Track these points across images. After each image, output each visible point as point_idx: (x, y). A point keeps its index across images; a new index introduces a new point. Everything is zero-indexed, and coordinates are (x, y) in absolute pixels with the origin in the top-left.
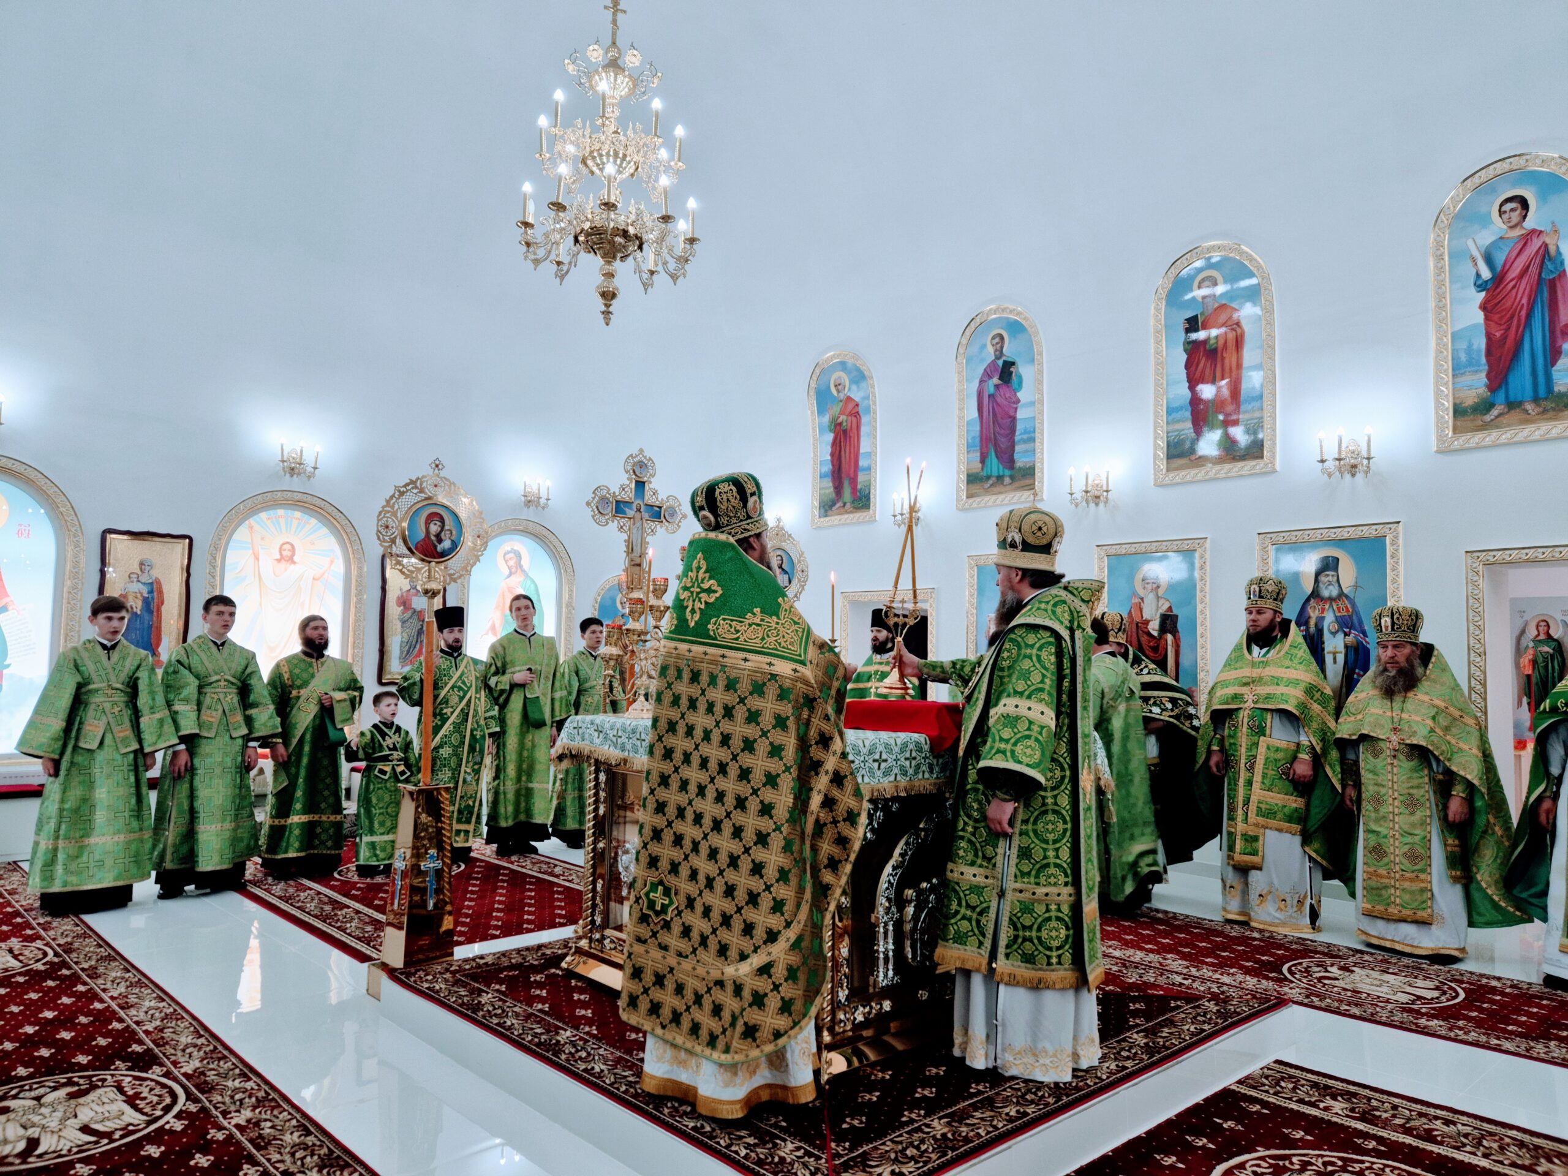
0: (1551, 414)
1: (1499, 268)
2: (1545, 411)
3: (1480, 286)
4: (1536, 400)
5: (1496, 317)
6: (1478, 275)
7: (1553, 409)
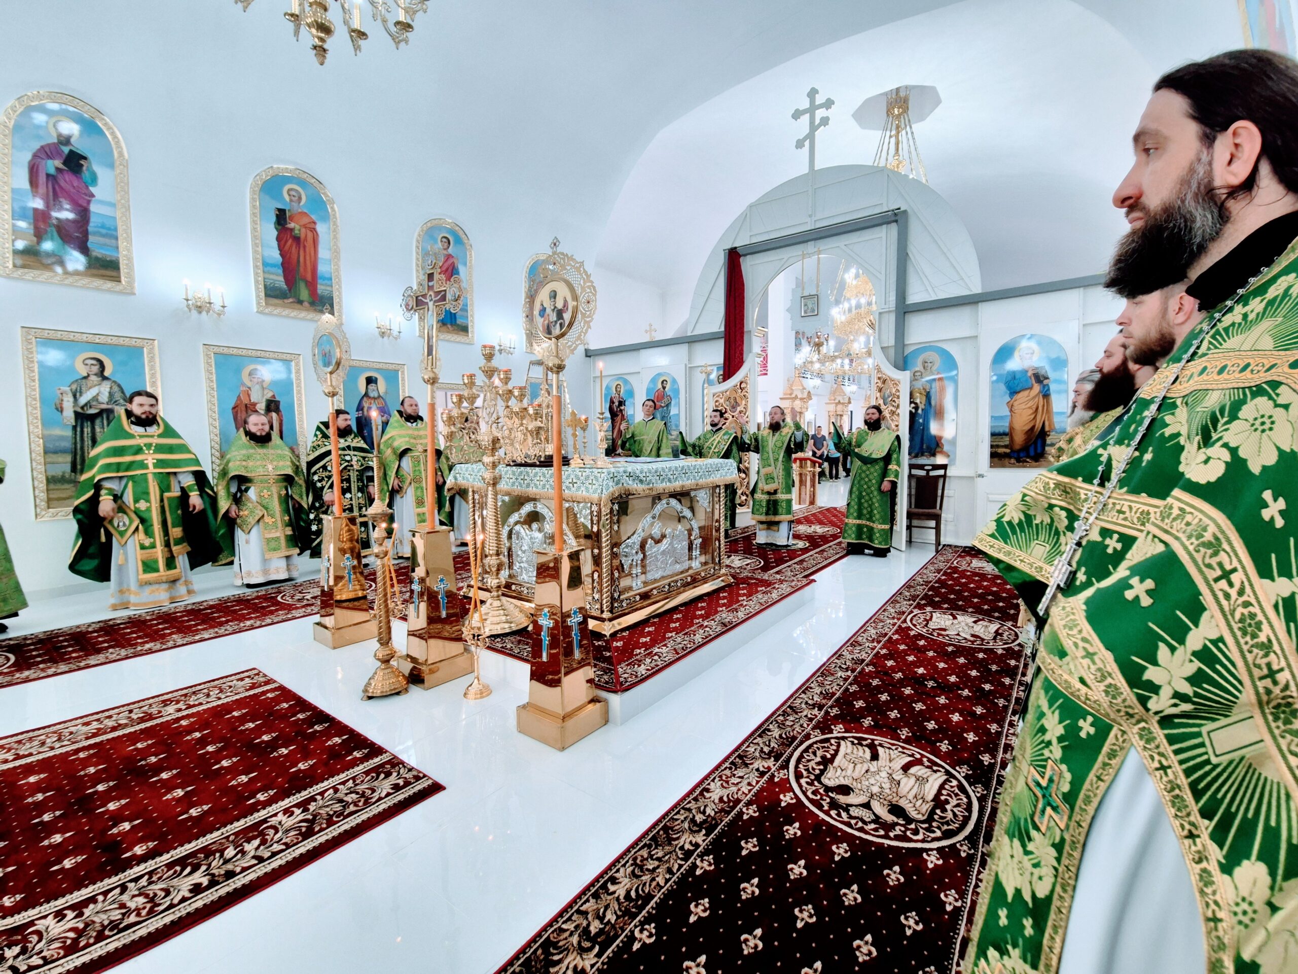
0: (456, 332)
2: (454, 330)
7: (457, 330)
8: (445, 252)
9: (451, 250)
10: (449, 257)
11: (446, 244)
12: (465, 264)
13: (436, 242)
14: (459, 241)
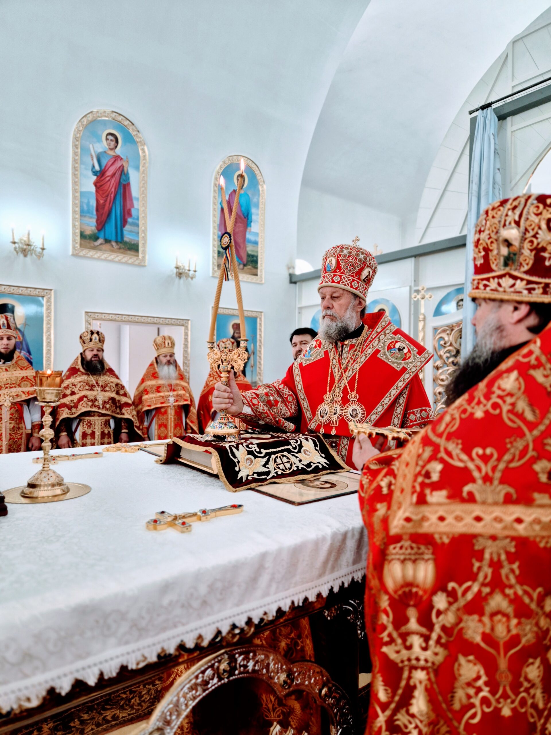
0: (122, 251)
1: (103, 168)
2: (120, 248)
3: (95, 173)
4: (117, 242)
5: (101, 192)
6: (93, 166)
7: (123, 248)
8: (111, 153)
9: (118, 151)
10: (117, 158)
11: (113, 144)
12: (137, 168)
13: (100, 141)
14: (130, 139)
